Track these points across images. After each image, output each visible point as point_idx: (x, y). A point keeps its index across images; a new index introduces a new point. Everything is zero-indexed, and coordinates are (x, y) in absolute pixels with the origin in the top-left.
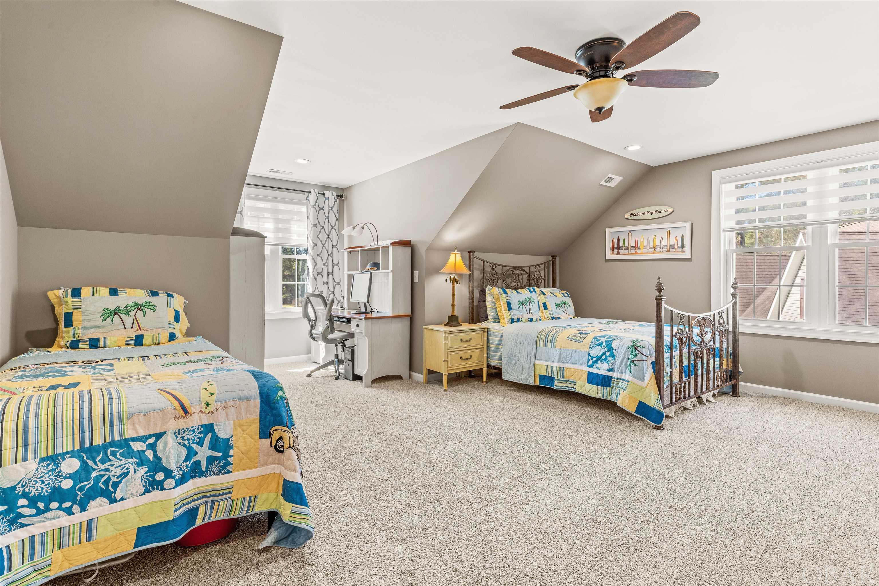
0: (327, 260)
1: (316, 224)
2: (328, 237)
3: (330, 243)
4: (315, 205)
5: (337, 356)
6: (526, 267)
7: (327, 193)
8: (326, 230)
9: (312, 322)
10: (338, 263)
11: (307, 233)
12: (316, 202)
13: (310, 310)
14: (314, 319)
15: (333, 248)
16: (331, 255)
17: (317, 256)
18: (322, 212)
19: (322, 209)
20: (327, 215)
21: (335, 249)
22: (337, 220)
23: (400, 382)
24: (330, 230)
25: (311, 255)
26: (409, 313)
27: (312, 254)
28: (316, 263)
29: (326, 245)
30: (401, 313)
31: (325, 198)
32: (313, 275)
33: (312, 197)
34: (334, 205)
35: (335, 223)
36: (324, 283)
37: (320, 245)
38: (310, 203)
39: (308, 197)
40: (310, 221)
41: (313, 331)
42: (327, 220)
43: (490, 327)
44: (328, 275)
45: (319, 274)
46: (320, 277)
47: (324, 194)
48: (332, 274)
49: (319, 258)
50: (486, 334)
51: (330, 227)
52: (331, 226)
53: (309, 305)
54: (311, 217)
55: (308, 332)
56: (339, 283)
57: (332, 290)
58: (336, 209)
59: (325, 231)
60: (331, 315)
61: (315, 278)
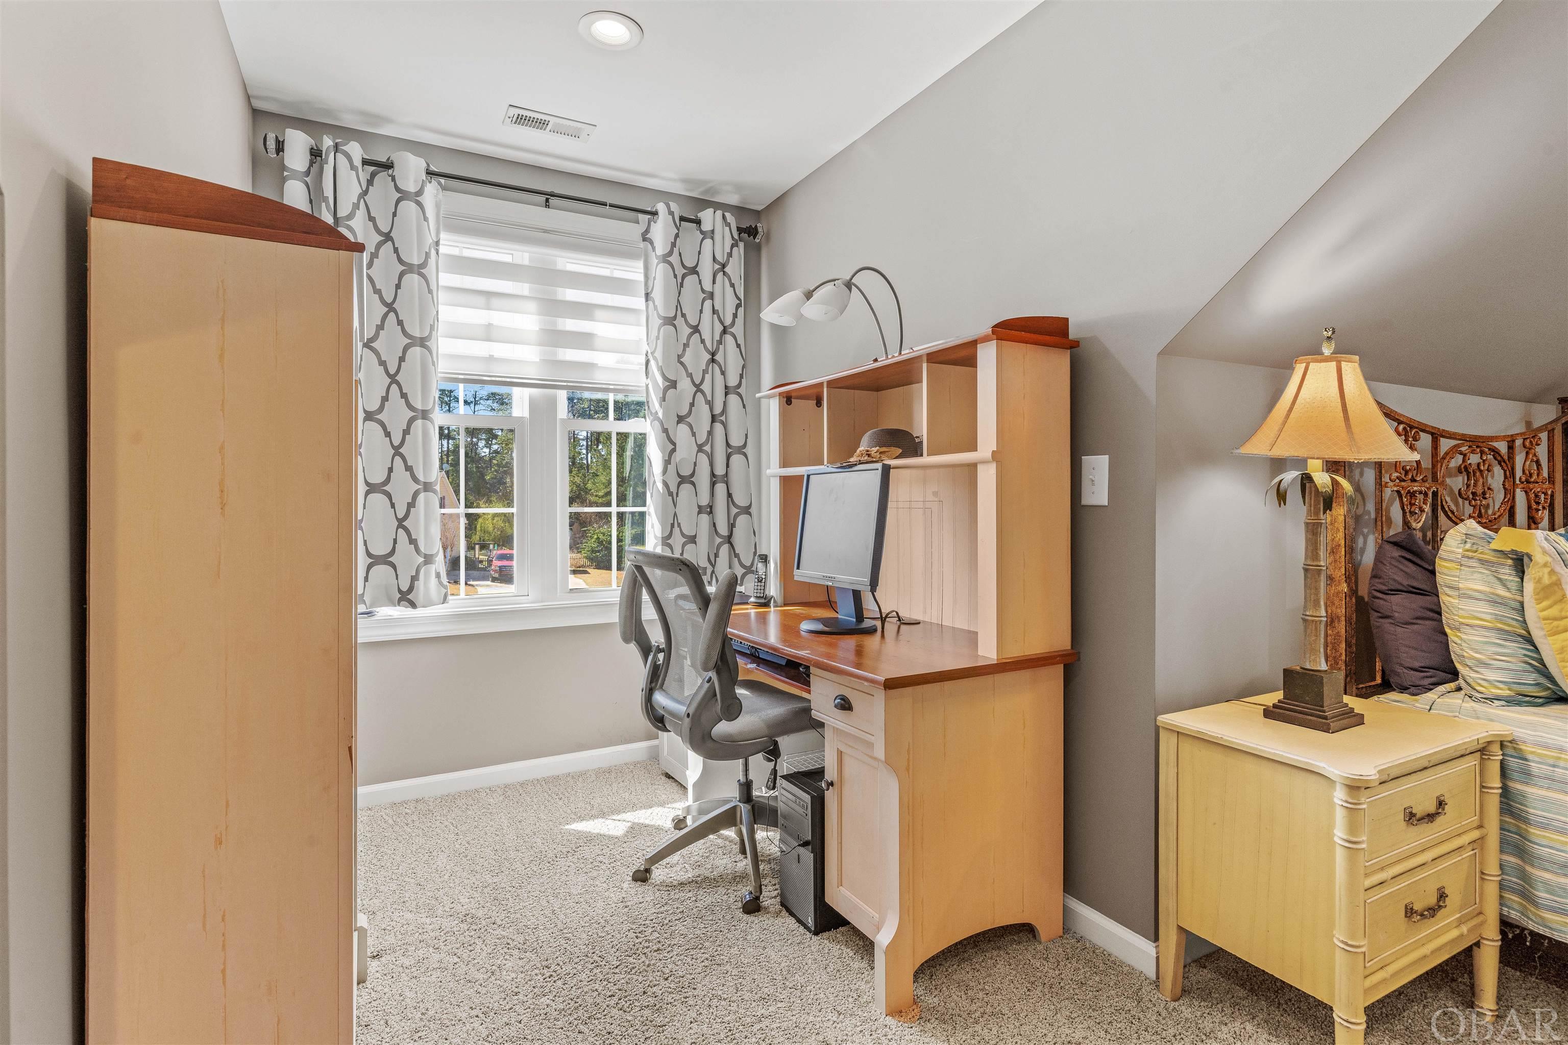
0: (710, 433)
1: (675, 317)
2: (713, 360)
3: (719, 377)
4: (671, 253)
5: (746, 787)
6: (1503, 438)
7: (708, 217)
8: (706, 336)
9: (655, 656)
10: (745, 445)
11: (645, 348)
12: (674, 245)
13: (649, 613)
14: (663, 646)
15: (726, 394)
16: (723, 418)
17: (678, 422)
18: (691, 280)
19: (694, 271)
20: (708, 287)
21: (733, 398)
22: (738, 306)
23: (1026, 953)
24: (717, 337)
25: (658, 419)
26: (1063, 642)
27: (660, 415)
28: (674, 444)
29: (706, 387)
30: (1036, 646)
31: (702, 232)
32: (665, 484)
33: (661, 231)
34: (730, 255)
35: (735, 316)
36: (701, 510)
37: (685, 385)
38: (654, 249)
39: (647, 231)
40: (655, 308)
41: (659, 698)
42: (708, 303)
43: (1519, 733)
44: (713, 484)
45: (683, 480)
46: (686, 488)
47: (698, 222)
48: (726, 476)
49: (683, 427)
50: (1494, 768)
51: (719, 328)
52: (722, 322)
53: (645, 596)
54: (658, 294)
55: (638, 698)
56: (747, 510)
57: (723, 530)
58: (736, 268)
59: (703, 341)
60: (726, 641)
61: (671, 494)
